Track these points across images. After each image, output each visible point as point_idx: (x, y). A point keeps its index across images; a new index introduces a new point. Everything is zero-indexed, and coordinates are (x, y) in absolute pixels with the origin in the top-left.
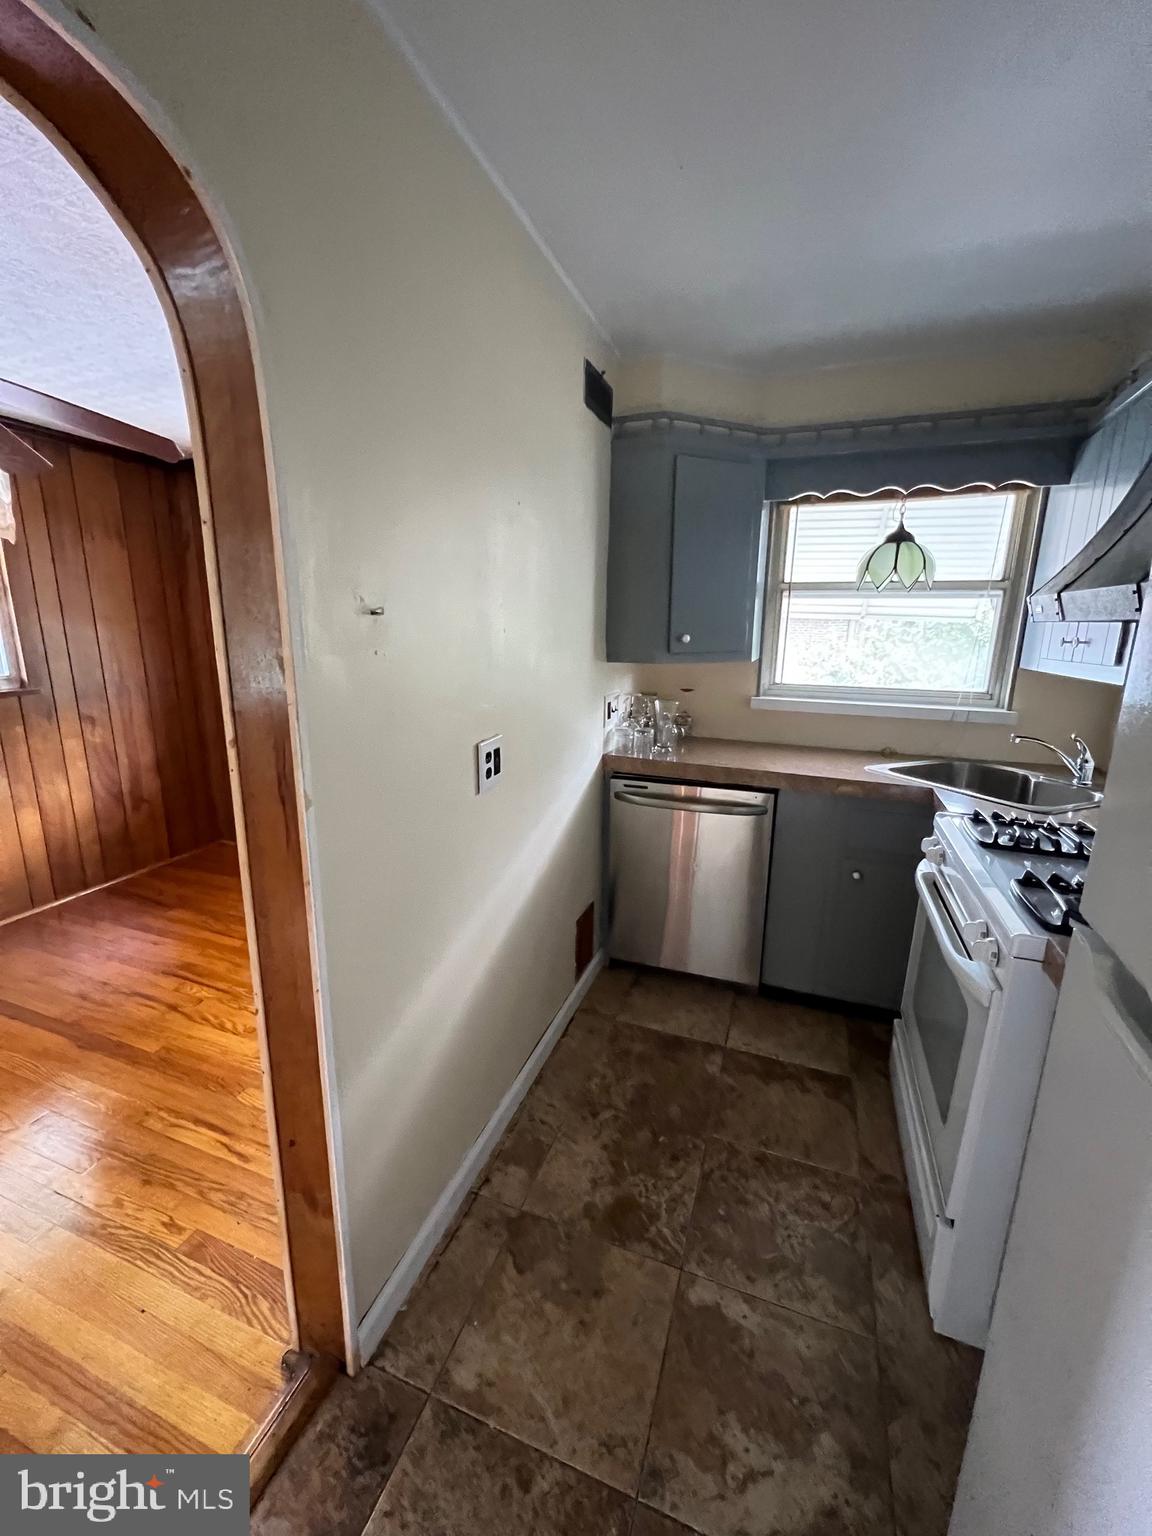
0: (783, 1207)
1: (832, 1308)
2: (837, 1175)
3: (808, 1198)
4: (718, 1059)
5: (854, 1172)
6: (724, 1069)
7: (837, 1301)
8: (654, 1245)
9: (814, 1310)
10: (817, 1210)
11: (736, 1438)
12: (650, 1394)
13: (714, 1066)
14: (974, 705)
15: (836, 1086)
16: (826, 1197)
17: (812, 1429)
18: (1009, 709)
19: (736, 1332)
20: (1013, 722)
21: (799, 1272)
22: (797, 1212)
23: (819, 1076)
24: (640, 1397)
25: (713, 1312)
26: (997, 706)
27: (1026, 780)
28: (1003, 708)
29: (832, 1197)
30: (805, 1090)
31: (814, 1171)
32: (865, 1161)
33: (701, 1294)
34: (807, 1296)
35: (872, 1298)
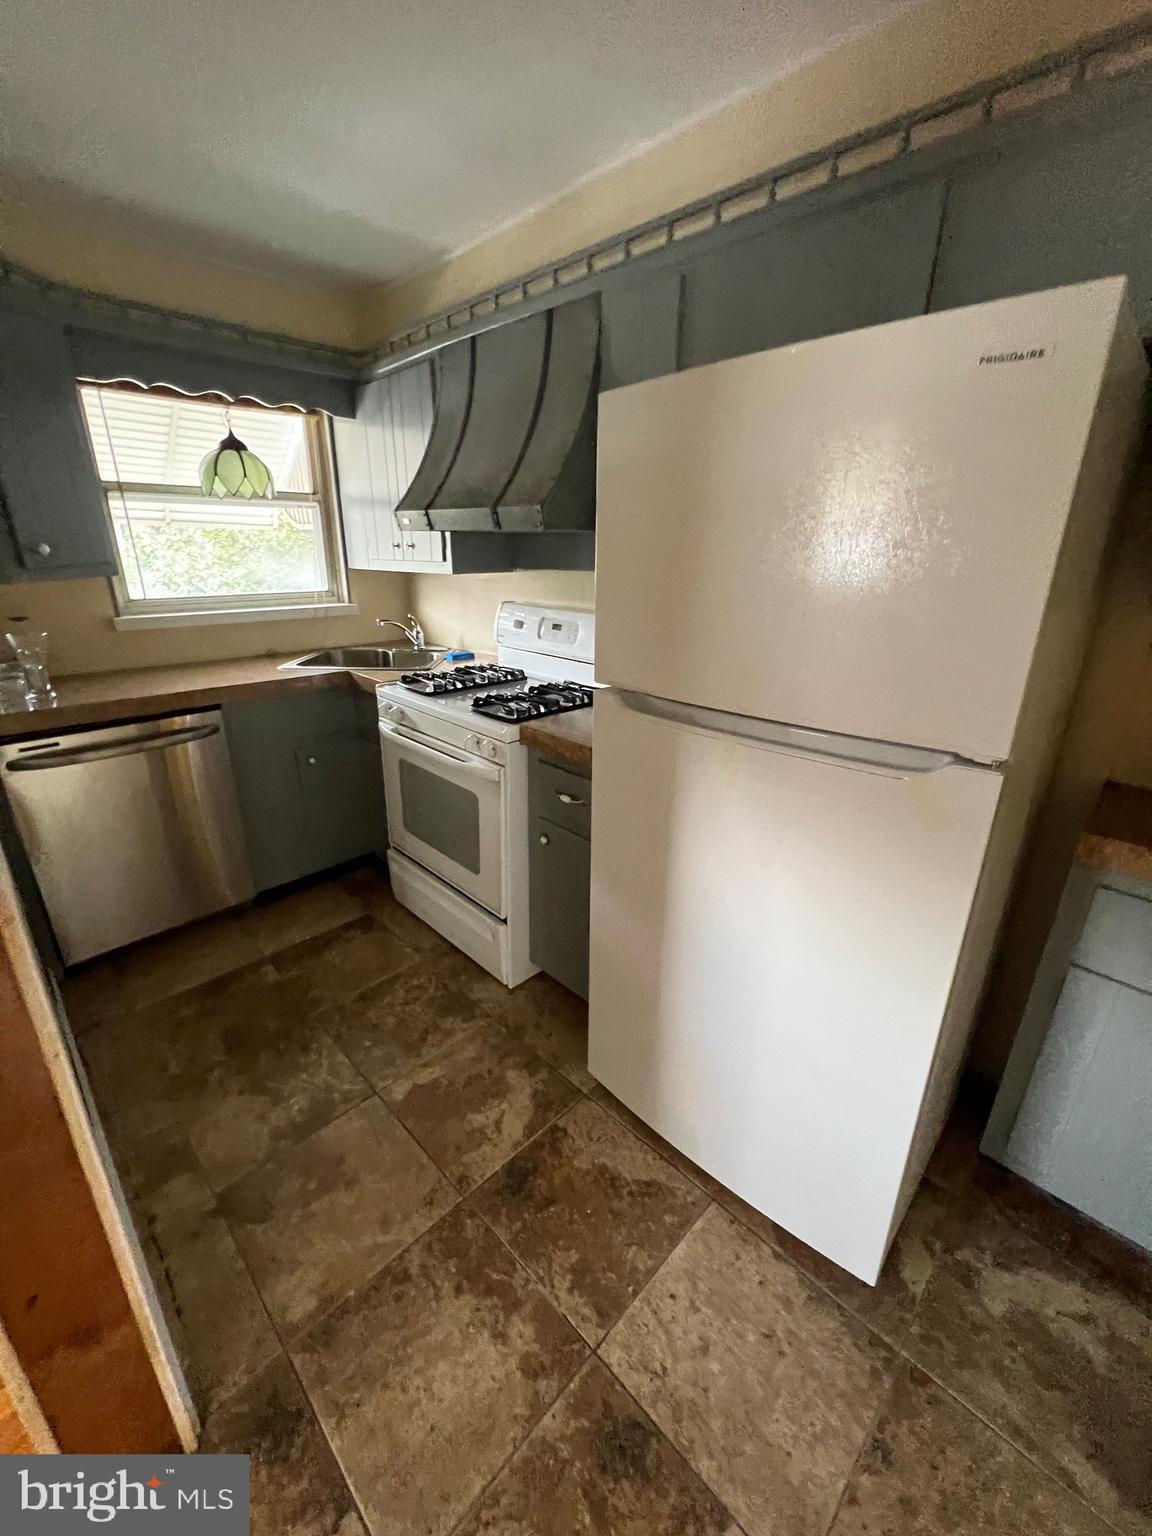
0: (398, 1008)
1: (465, 1026)
2: (410, 968)
3: (407, 991)
4: (270, 968)
5: (417, 958)
6: (278, 970)
7: (465, 1020)
8: (347, 1101)
9: (460, 1035)
10: (416, 993)
11: (478, 1119)
12: (425, 1159)
13: (270, 974)
14: (328, 602)
15: (366, 924)
16: (416, 982)
17: (502, 1079)
18: (350, 602)
19: (434, 1084)
20: (357, 612)
21: (437, 1027)
22: (408, 1004)
23: (347, 927)
24: (422, 1166)
25: (416, 1091)
26: (339, 601)
27: (386, 655)
28: (343, 602)
29: (419, 979)
30: (348, 941)
31: (397, 976)
32: (417, 950)
33: (399, 1092)
34: (449, 1034)
35: (475, 1004)
